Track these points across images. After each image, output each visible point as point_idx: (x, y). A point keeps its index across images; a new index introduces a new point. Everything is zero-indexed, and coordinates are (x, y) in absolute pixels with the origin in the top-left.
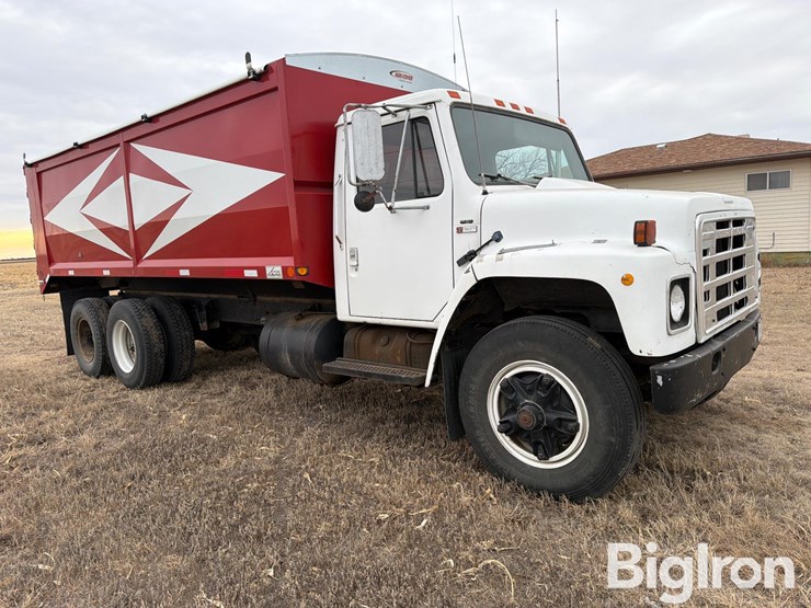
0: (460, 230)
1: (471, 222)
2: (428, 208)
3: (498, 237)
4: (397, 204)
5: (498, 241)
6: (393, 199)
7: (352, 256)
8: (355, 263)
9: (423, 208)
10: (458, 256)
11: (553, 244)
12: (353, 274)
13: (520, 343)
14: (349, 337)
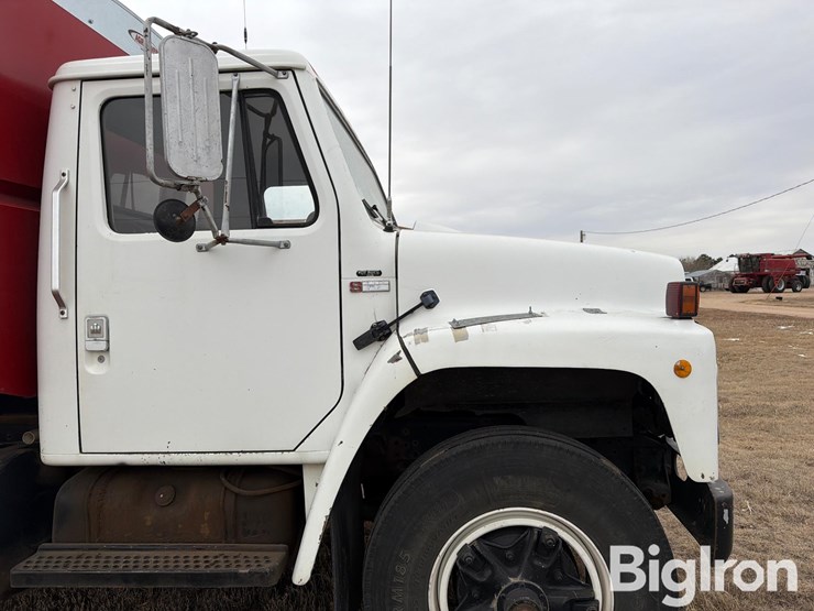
0: (356, 288)
1: (379, 273)
2: (287, 246)
3: (429, 301)
4: (234, 234)
5: (430, 306)
6: (225, 223)
7: (95, 333)
8: (102, 346)
9: (277, 246)
10: (352, 333)
11: (531, 315)
12: (92, 369)
13: (497, 480)
14: (66, 496)
